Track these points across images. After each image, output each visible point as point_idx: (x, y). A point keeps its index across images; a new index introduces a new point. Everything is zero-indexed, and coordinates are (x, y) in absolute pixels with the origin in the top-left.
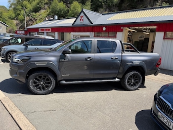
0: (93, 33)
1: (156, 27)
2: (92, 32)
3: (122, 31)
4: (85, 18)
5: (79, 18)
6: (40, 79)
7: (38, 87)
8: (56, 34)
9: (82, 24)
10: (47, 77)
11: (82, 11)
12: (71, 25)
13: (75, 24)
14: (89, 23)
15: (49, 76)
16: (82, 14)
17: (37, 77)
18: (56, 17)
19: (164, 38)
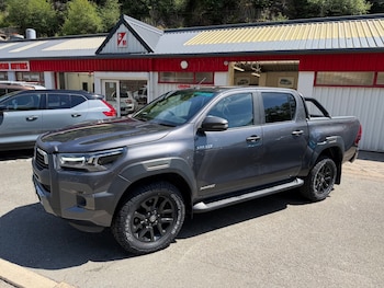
0: (156, 74)
1: (298, 62)
2: (153, 71)
3: (225, 69)
4: (129, 37)
5: (115, 37)
6: (149, 209)
7: (143, 233)
8: (48, 76)
9: (124, 51)
10: (167, 200)
11: (122, 21)
12: (94, 54)
13: (105, 50)
14: (143, 49)
15: (173, 196)
16: (122, 28)
17: (144, 205)
18: (33, 33)
19: (315, 85)
